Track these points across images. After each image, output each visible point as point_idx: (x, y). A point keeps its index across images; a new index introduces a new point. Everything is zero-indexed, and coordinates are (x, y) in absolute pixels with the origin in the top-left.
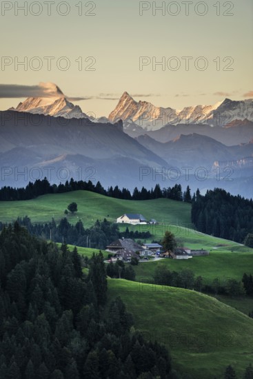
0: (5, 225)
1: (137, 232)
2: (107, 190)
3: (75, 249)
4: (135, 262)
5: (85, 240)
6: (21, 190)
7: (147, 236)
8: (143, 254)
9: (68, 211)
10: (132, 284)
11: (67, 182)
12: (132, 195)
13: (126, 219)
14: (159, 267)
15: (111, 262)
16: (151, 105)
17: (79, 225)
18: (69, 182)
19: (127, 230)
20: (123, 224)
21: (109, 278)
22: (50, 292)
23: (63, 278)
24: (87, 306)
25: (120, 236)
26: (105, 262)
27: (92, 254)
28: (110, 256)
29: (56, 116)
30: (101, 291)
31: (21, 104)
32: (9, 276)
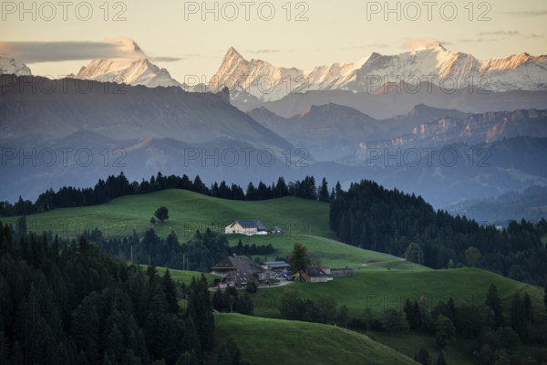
0: (65, 243)
1: (254, 245)
2: (210, 188)
3: (168, 272)
4: (252, 289)
5: (181, 260)
6: (88, 192)
7: (268, 251)
8: (263, 277)
9: (156, 219)
10: (250, 318)
11: (153, 177)
12: (245, 193)
13: (238, 228)
14: (286, 295)
15: (219, 290)
16: (269, 65)
17: (172, 239)
18: (155, 178)
19: (240, 243)
21: (216, 313)
22: (133, 335)
23: (151, 314)
24: (187, 353)
25: (230, 252)
26: (211, 289)
27: (191, 278)
28: (217, 282)
29: (134, 85)
30: (206, 335)
31: (84, 68)
32: (74, 314)
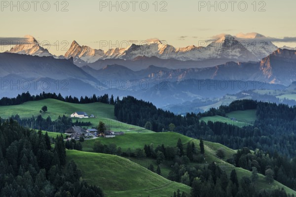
0: (4, 120)
1: (83, 122)
2: (65, 98)
3: (47, 133)
4: (82, 140)
5: (52, 128)
6: (13, 99)
7: (89, 124)
8: (86, 135)
9: (42, 111)
10: (80, 153)
11: (41, 94)
12: (79, 100)
13: (76, 115)
14: (96, 142)
15: (68, 140)
16: (90, 48)
17: (49, 119)
19: (77, 121)
20: (75, 118)
21: (67, 150)
22: (32, 158)
23: (40, 150)
24: (54, 166)
25: (73, 124)
26: (64, 140)
27: (56, 136)
28: (67, 137)
29: (34, 55)
30: (62, 159)
31: (12, 48)
32: (7, 150)
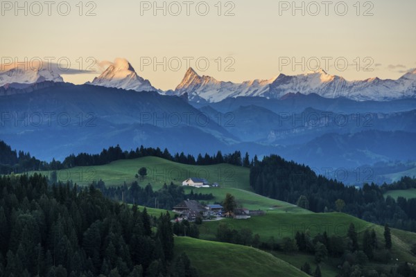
0: (81, 188)
1: (201, 194)
2: (174, 156)
3: (145, 209)
4: (199, 222)
5: (154, 202)
6: (96, 156)
7: (209, 198)
8: (206, 214)
9: (139, 175)
10: (196, 241)
11: (138, 149)
12: (196, 160)
13: (191, 183)
14: (220, 226)
15: (178, 222)
16: (214, 79)
17: (149, 188)
18: (139, 148)
19: (192, 192)
20: (188, 187)
21: (175, 236)
22: (122, 248)
23: (134, 236)
24: (156, 261)
25: (185, 197)
26: (173, 221)
27: (159, 214)
28: (176, 216)
29: (128, 89)
30: (168, 250)
31: (96, 78)
32: (85, 234)
